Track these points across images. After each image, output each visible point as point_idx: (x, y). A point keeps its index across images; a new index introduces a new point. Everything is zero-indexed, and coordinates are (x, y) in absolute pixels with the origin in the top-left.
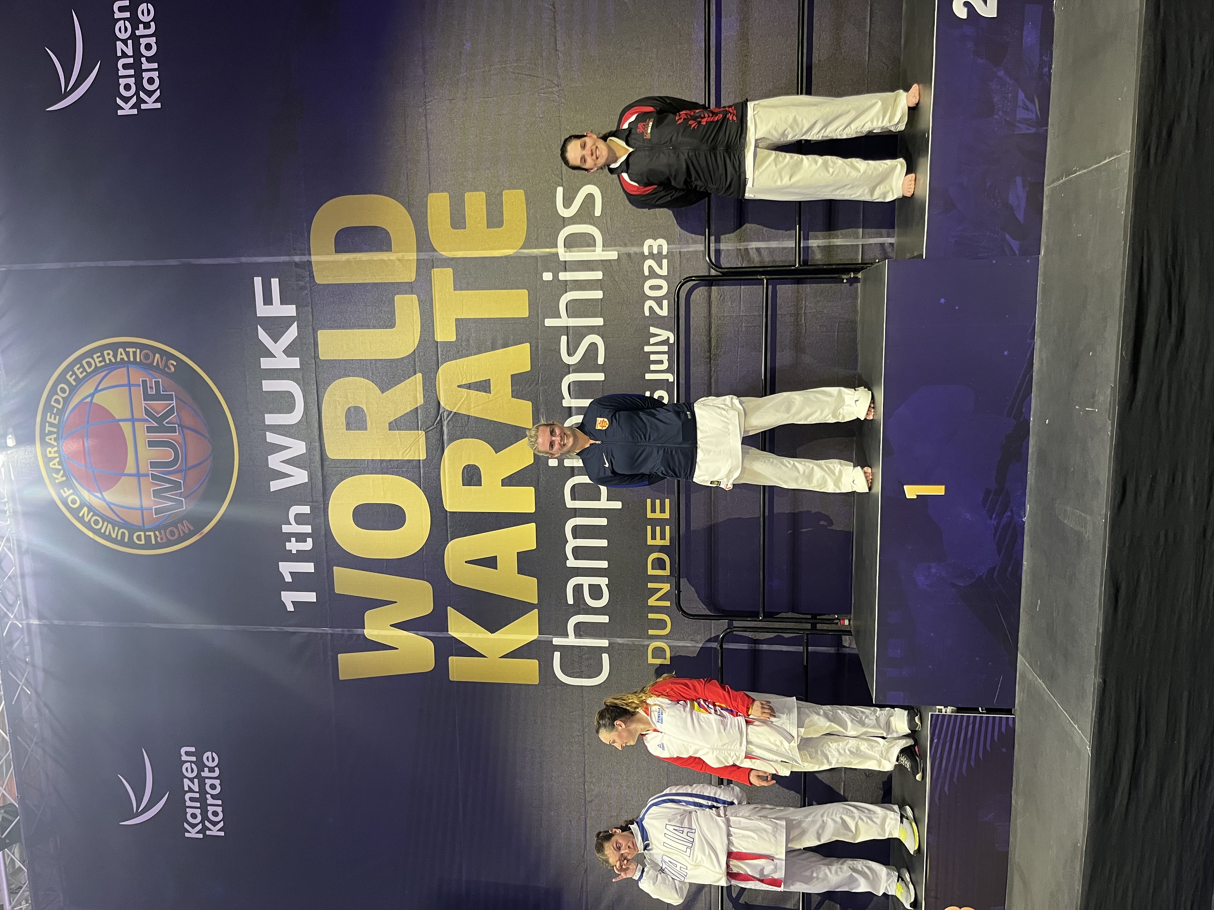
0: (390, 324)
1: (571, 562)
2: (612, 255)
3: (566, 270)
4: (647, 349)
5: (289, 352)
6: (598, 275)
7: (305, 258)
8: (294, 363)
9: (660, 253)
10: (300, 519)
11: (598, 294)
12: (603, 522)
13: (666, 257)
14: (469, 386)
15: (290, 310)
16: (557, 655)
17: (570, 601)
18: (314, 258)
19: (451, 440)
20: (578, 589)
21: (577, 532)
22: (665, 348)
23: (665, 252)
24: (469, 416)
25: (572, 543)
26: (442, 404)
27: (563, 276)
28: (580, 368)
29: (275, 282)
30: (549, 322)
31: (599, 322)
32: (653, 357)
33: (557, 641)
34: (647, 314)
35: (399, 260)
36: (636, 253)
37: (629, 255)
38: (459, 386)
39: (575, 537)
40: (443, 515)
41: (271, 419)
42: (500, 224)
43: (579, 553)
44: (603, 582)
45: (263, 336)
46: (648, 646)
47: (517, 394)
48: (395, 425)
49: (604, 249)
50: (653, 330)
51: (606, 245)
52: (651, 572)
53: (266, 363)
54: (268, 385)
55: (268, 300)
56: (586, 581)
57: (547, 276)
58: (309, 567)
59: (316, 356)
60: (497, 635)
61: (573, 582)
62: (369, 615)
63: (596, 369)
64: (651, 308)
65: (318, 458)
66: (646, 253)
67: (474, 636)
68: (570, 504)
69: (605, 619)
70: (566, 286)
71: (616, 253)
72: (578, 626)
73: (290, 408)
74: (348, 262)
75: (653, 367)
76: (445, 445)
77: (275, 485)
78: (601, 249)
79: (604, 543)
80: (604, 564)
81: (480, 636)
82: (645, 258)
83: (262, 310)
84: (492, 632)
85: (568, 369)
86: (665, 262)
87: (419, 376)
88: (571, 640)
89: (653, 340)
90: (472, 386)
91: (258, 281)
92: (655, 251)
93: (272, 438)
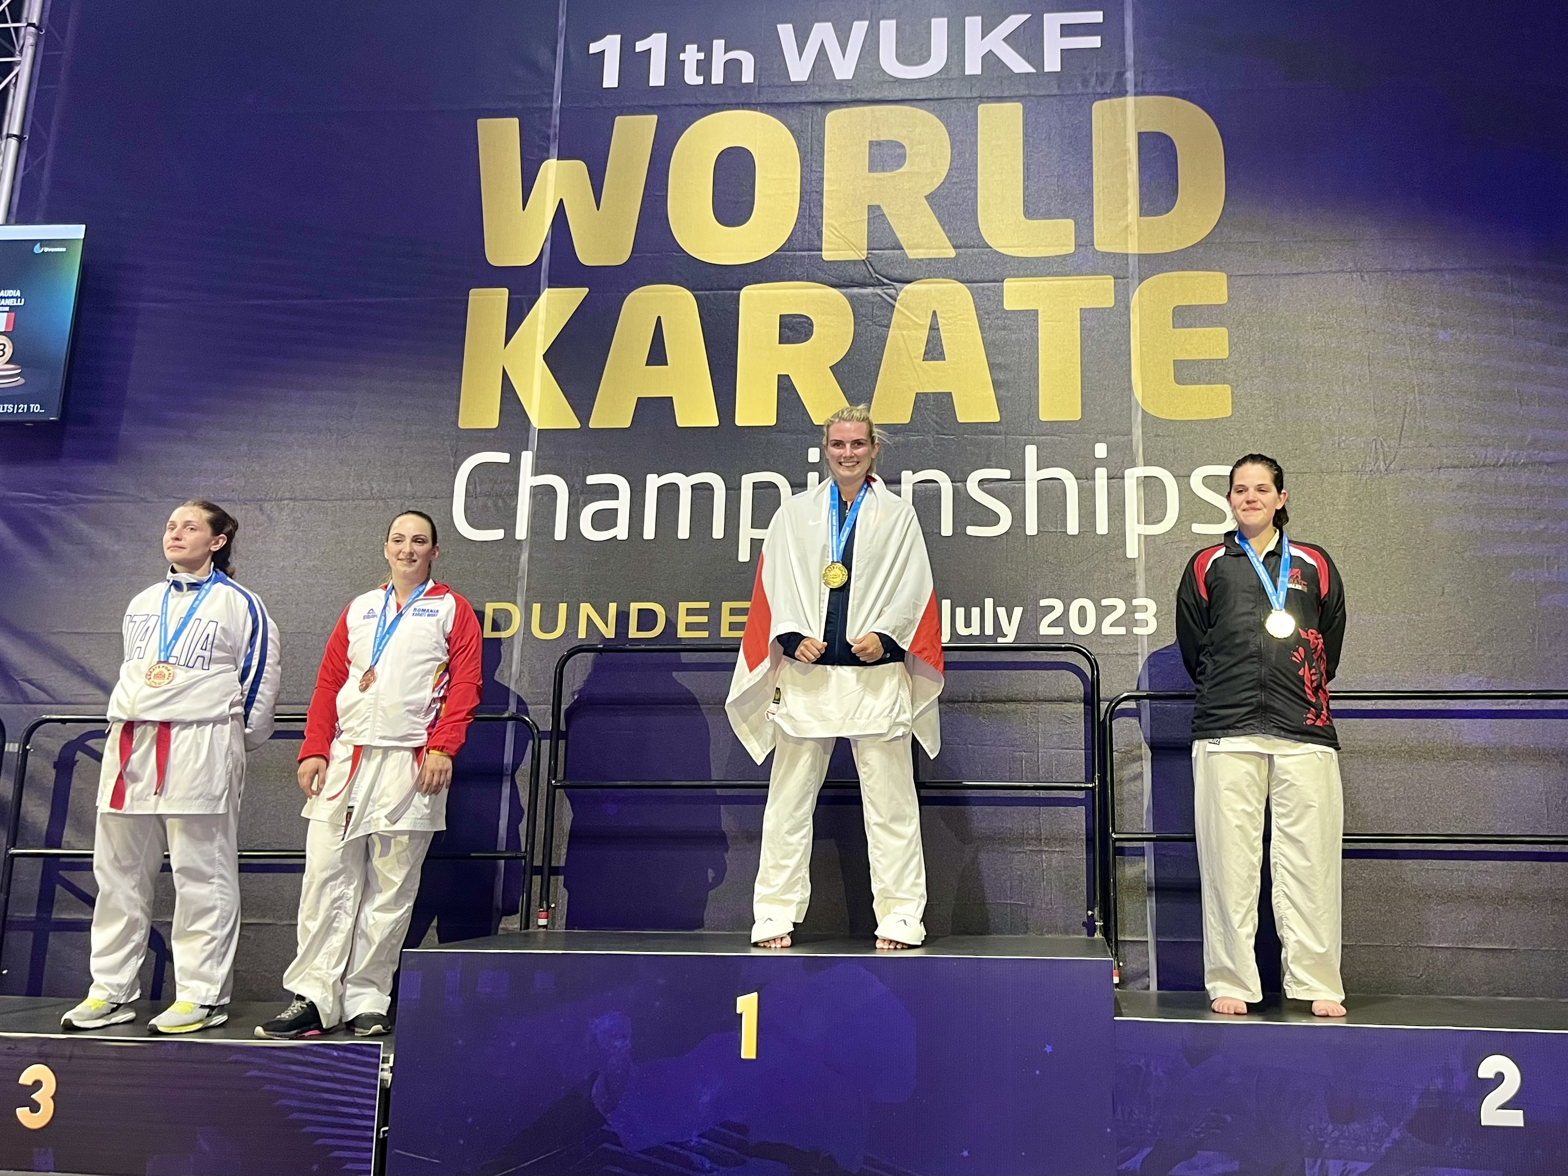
0: (1030, 212)
1: (653, 482)
2: (1132, 550)
3: (1109, 478)
4: (989, 602)
5: (990, 59)
6: (1102, 528)
7: (1130, 87)
8: (973, 67)
9: (1136, 623)
10: (732, 67)
11: (1073, 528)
12: (718, 532)
13: (1129, 632)
14: (934, 328)
15: (1052, 63)
16: (504, 457)
17: (591, 480)
18: (1130, 100)
19: (851, 299)
20: (611, 492)
21: (702, 492)
22: (989, 631)
23: (1136, 630)
24: (888, 326)
25: (685, 483)
26: (908, 287)
27: (1101, 474)
28: (961, 499)
29: (1095, 42)
30: (1031, 452)
31: (1031, 528)
32: (976, 611)
33: (527, 458)
34: (1043, 603)
35: (1127, 227)
36: (1135, 585)
37: (1132, 575)
38: (934, 313)
39: (693, 487)
40: (735, 285)
41: (888, 28)
42: (1179, 380)
43: (669, 493)
44: (621, 531)
45: (1015, 21)
46: (515, 603)
47: (921, 399)
48: (876, 215)
49: (1142, 538)
50: (1018, 612)
51: (1148, 540)
52: (634, 607)
53: (973, 24)
54: (939, 27)
55: (1067, 30)
56: (623, 505)
57: (1101, 450)
58: (657, 77)
59: (982, 99)
60: (540, 364)
61: (621, 483)
62: (579, 167)
63: (959, 523)
64: (1052, 608)
65: (827, 96)
66: (1135, 602)
67: (541, 328)
68: (748, 481)
69: (560, 533)
70: (1085, 478)
71: (1136, 556)
72: (551, 491)
73: (903, 58)
74: (1125, 151)
75: (960, 612)
76: (844, 290)
77: (786, 32)
78: (1143, 533)
79: (683, 532)
80: (649, 533)
81: (540, 337)
82: (1128, 601)
83: (1052, 22)
84: (545, 357)
85: (959, 479)
86: (1122, 631)
87: (952, 253)
88: (527, 480)
89: (1001, 611)
90: (934, 333)
91: (1097, 17)
92: (1138, 616)
93: (860, 28)
